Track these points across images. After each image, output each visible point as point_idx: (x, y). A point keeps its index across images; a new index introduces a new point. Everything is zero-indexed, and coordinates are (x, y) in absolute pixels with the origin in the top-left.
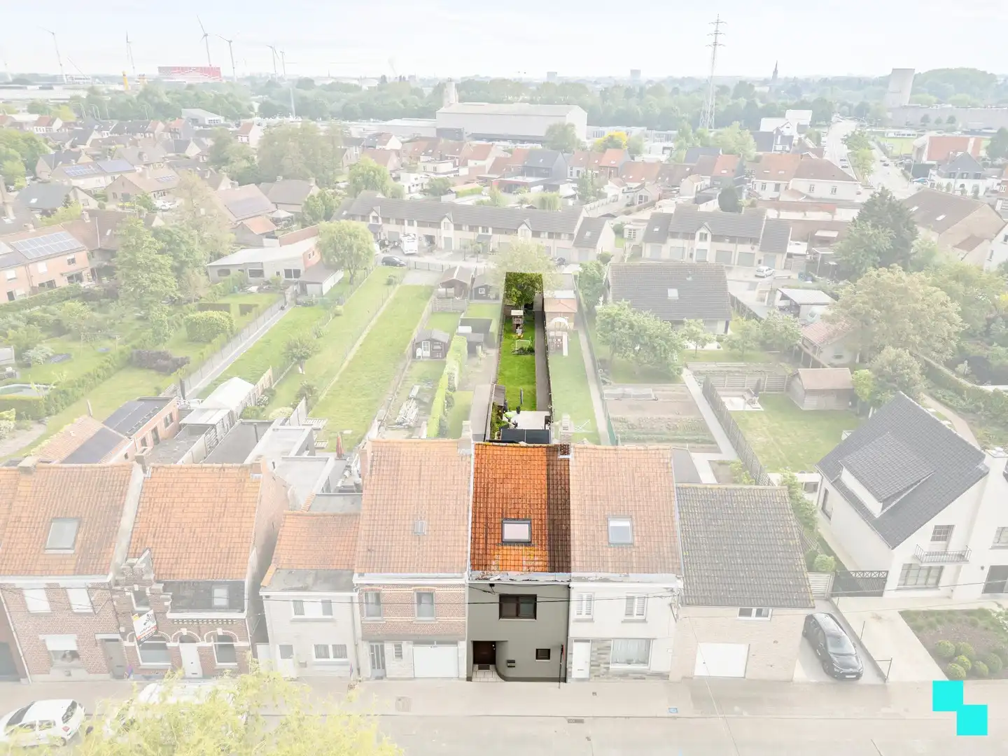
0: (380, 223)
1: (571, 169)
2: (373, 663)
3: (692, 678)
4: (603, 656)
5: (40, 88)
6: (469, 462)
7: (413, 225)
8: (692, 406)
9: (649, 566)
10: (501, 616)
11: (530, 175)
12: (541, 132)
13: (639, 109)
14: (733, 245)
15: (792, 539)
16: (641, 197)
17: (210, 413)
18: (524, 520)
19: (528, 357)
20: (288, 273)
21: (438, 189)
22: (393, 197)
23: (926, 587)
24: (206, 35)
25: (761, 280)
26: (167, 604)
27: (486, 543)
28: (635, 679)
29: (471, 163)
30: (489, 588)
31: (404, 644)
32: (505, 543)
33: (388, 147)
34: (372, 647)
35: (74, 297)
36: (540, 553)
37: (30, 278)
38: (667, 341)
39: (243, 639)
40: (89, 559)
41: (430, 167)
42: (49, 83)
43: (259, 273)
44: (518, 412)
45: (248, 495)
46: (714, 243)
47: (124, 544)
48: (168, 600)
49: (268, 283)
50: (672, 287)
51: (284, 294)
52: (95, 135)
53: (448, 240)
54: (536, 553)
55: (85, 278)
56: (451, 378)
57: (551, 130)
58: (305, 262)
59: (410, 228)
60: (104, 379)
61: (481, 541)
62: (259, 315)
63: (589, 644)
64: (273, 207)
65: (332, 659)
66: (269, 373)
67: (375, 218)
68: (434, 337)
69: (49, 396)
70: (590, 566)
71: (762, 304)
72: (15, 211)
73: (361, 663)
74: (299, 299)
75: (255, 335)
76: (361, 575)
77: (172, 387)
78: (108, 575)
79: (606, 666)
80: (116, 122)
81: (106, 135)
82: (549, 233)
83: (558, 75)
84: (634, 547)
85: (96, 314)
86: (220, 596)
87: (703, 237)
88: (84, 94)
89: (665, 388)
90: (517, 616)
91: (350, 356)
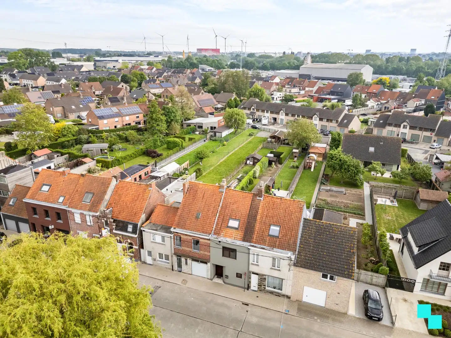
0: (255, 111)
1: (353, 93)
2: (178, 265)
3: (301, 301)
4: (263, 282)
5: (154, 57)
6: (222, 195)
7: (268, 113)
8: (362, 199)
9: (282, 247)
10: (223, 256)
11: (332, 95)
12: (345, 76)
13: (404, 67)
14: (421, 132)
15: (352, 249)
16: (385, 107)
17: (161, 173)
18: (237, 220)
19: (295, 170)
20: (212, 128)
21: (287, 99)
22: (266, 101)
23: (437, 293)
24: (216, 36)
25: (433, 150)
26: (114, 227)
27: (221, 226)
28: (276, 295)
29: (307, 89)
30: (219, 243)
31: (188, 259)
32: (228, 227)
33: (274, 81)
34: (178, 258)
35: (135, 129)
36: (240, 233)
37: (123, 121)
38: (356, 168)
39: (136, 245)
40: (93, 207)
41: (288, 90)
42: (157, 54)
43: (201, 127)
44: (279, 190)
45: (146, 195)
46: (410, 130)
47: (105, 203)
48: (114, 226)
49: (203, 131)
50: (372, 146)
51: (206, 135)
52: (165, 74)
53: (282, 120)
54: (239, 233)
55: (141, 124)
56: (255, 173)
57: (351, 75)
58: (219, 124)
59: (267, 114)
60: (134, 158)
61: (220, 225)
62: (195, 142)
63: (257, 276)
64: (216, 103)
65: (164, 260)
66: (188, 162)
67: (253, 109)
68: (255, 157)
69: (113, 160)
70: (259, 242)
71: (425, 160)
72: (127, 99)
73: (173, 264)
74: (212, 138)
75: (191, 149)
76: (175, 228)
77: (153, 163)
78: (97, 213)
79: (264, 287)
80: (173, 70)
81: (170, 73)
82: (327, 119)
83: (372, 51)
84: (279, 238)
85: (139, 136)
86: (130, 228)
87: (405, 127)
88: (166, 59)
89: (352, 190)
90: (229, 257)
91: (222, 161)
